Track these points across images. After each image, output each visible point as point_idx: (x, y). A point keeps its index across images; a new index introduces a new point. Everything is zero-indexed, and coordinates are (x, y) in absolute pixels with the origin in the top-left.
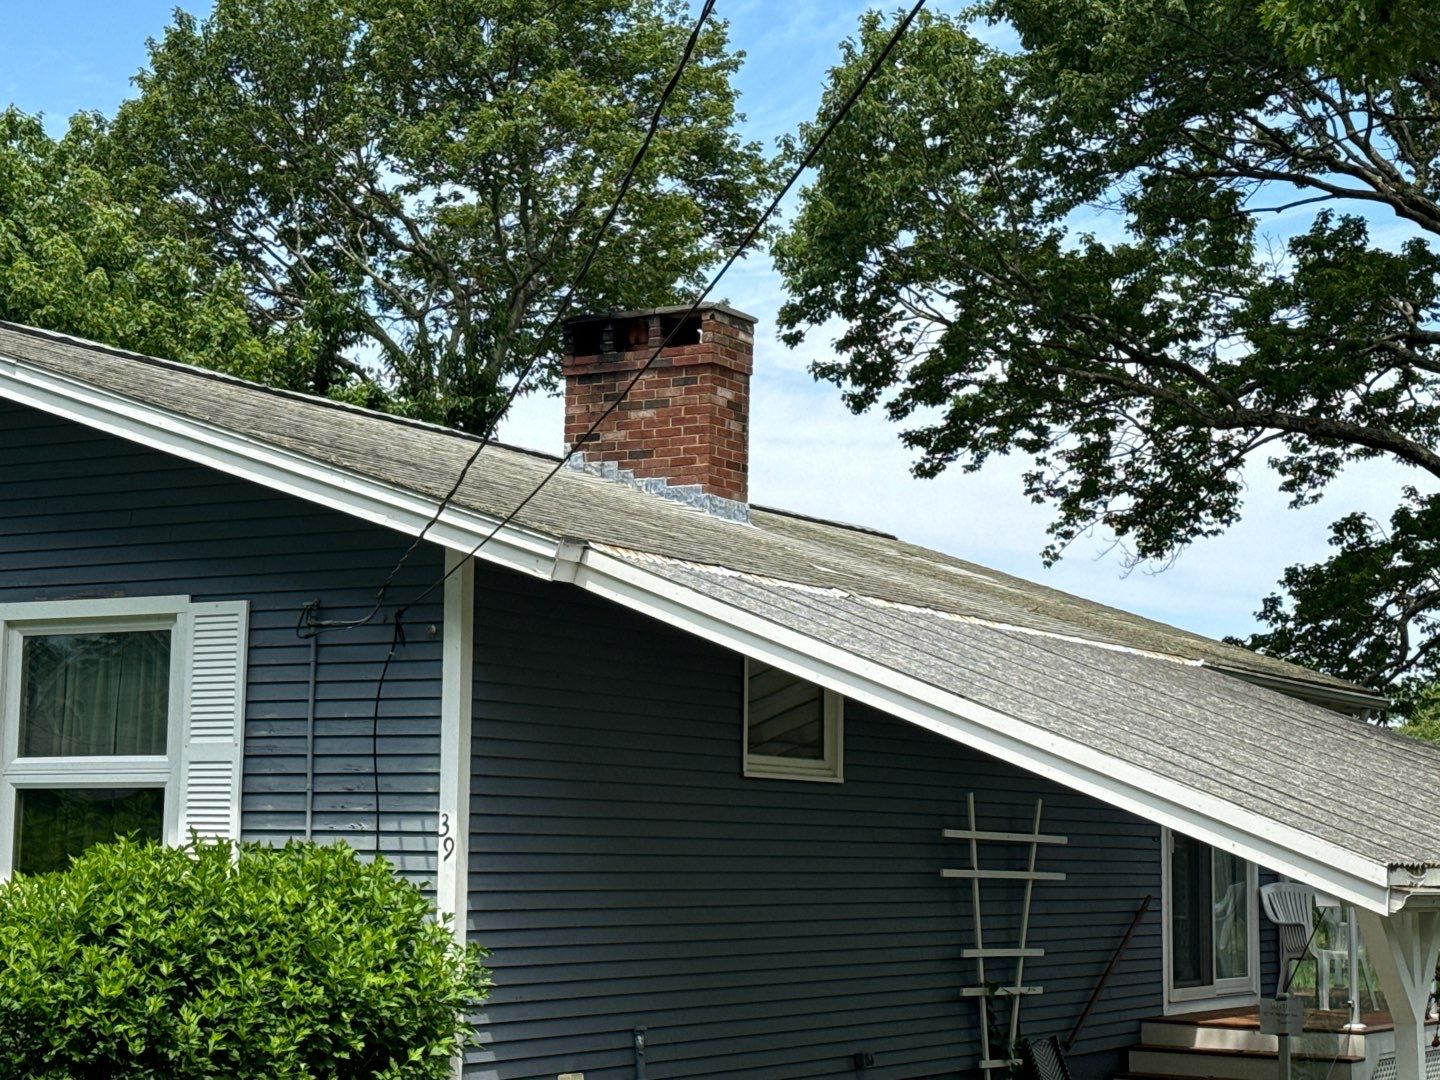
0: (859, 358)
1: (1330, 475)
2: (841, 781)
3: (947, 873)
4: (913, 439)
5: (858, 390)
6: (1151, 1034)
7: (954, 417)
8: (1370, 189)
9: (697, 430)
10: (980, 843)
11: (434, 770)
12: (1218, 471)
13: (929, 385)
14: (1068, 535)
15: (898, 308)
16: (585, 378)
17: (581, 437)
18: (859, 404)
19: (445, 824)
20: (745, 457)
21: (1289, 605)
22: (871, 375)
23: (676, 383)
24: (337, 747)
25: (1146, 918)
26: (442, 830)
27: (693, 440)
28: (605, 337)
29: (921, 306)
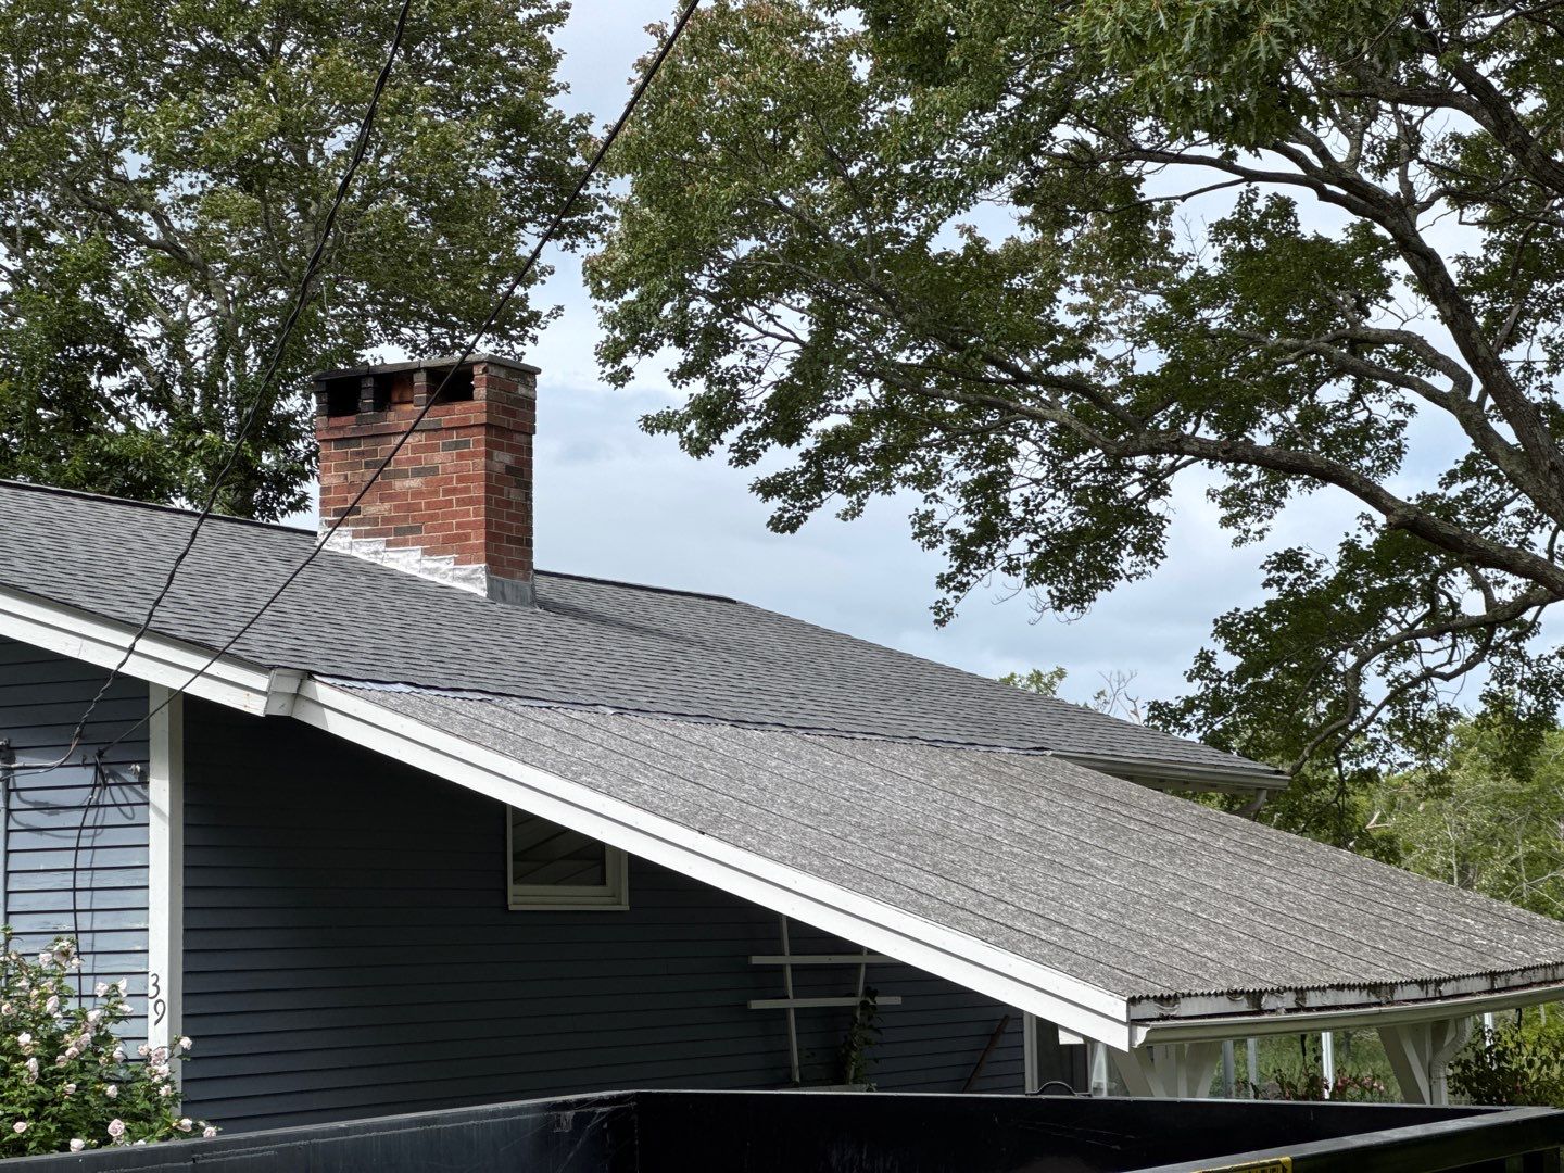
2: (626, 908)
3: (756, 1005)
4: (769, 487)
7: (815, 456)
9: (471, 502)
10: (795, 968)
11: (143, 926)
13: (785, 420)
14: (962, 587)
16: (341, 444)
17: (343, 510)
19: (155, 985)
20: (529, 530)
21: (1227, 662)
22: (709, 412)
23: (446, 447)
24: (33, 901)
26: (152, 991)
27: (467, 513)
28: (364, 394)
29: (768, 326)
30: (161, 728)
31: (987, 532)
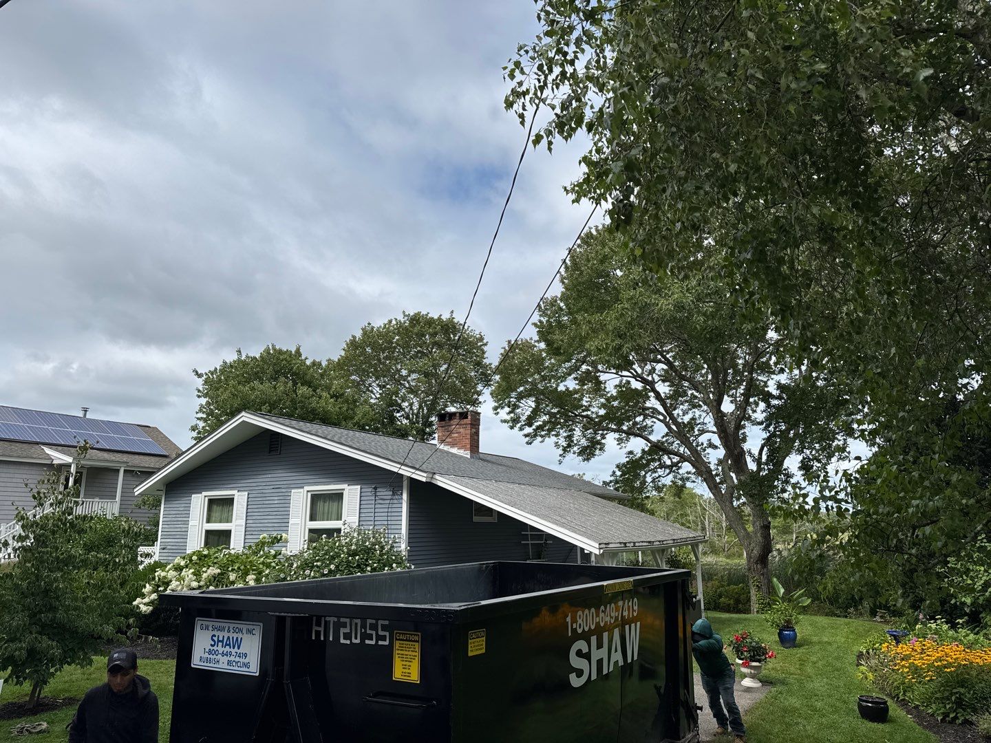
2: (497, 522)
3: (523, 542)
4: (526, 436)
10: (531, 535)
11: (401, 524)
15: (520, 405)
16: (442, 427)
17: (442, 440)
20: (478, 445)
24: (380, 518)
25: (573, 551)
26: (402, 537)
27: (466, 441)
28: (447, 417)
29: (526, 404)
30: (405, 484)
31: (569, 446)
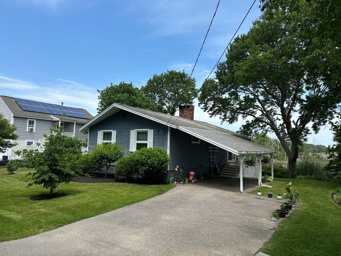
0: (205, 107)
1: (247, 117)
2: (200, 143)
3: (209, 151)
4: (209, 114)
5: (205, 110)
6: (226, 164)
7: (213, 112)
8: (250, 93)
10: (211, 148)
11: (167, 143)
12: (236, 117)
13: (211, 110)
14: (223, 122)
15: (208, 103)
16: (180, 111)
17: (180, 115)
18: (205, 111)
19: (168, 147)
21: (242, 128)
22: (206, 109)
24: (160, 141)
25: (226, 155)
27: (189, 116)
29: (210, 103)
30: (169, 129)
